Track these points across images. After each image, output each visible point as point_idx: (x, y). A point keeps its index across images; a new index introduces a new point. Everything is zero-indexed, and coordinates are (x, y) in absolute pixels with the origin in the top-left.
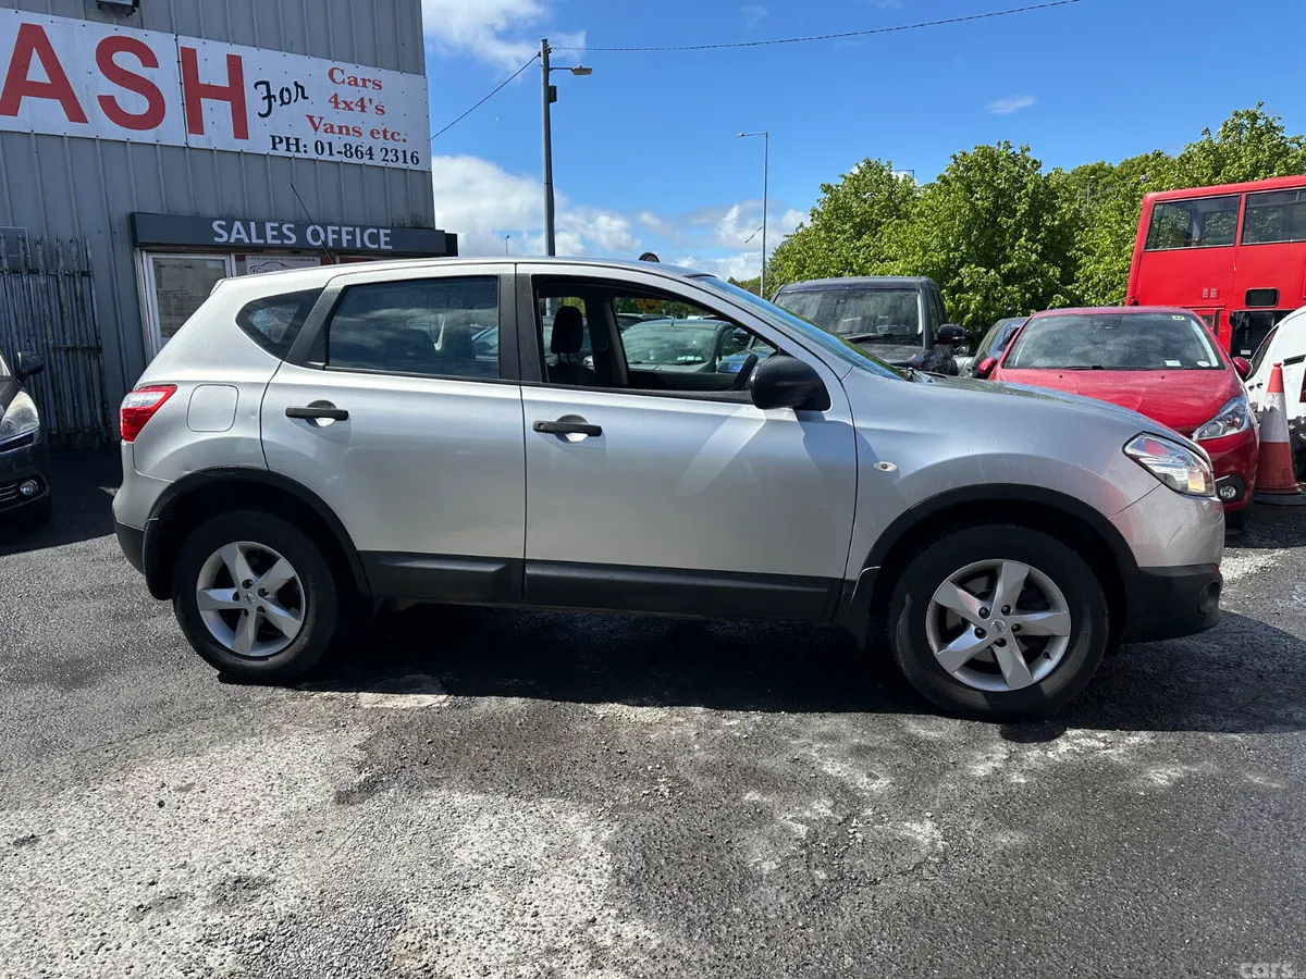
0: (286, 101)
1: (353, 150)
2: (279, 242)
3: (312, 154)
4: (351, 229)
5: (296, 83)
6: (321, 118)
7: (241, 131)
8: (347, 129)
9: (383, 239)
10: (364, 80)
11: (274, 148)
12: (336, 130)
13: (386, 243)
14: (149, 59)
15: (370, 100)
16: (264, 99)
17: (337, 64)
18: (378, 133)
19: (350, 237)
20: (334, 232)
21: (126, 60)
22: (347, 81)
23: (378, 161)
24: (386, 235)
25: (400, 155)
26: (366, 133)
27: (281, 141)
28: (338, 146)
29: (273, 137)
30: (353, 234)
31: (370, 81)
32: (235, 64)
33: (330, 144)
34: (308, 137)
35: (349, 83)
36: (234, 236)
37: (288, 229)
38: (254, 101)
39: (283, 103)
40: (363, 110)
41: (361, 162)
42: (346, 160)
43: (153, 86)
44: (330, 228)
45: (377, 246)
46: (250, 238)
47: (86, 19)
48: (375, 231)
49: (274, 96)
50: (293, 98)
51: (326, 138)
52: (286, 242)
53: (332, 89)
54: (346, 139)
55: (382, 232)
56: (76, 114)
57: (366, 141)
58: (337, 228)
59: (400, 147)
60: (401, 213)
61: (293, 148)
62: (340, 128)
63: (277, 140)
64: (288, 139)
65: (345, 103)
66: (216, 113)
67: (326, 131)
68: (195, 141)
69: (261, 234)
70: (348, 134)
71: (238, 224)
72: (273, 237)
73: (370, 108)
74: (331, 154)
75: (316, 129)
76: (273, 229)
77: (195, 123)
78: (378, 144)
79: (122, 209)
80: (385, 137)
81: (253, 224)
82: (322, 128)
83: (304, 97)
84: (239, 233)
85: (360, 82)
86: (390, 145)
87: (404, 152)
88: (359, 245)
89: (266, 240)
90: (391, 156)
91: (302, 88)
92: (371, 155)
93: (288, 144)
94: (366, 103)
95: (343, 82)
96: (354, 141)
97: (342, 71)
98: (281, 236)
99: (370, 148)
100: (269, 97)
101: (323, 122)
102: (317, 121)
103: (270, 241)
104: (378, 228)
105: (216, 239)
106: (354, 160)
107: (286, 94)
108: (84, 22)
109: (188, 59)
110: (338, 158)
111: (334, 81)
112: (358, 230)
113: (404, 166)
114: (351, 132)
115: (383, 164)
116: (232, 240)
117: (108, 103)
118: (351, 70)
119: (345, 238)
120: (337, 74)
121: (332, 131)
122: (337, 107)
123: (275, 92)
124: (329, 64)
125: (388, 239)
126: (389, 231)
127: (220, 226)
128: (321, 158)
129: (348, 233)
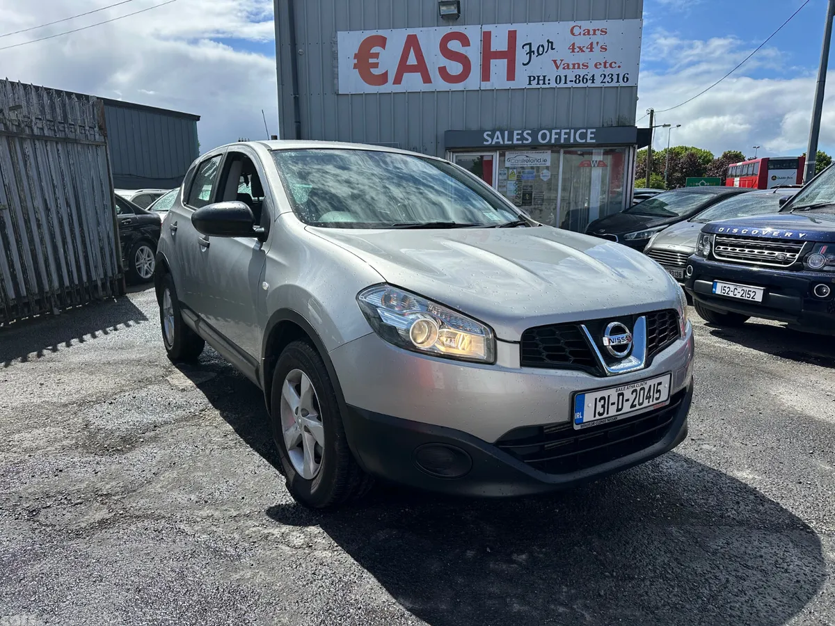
0: (541, 53)
1: (581, 79)
2: (520, 142)
3: (553, 84)
4: (568, 131)
5: (548, 41)
6: (562, 60)
7: (511, 75)
8: (579, 64)
9: (589, 136)
10: (595, 31)
11: (530, 84)
12: (571, 66)
13: (591, 138)
14: (465, 41)
15: (598, 43)
16: (527, 54)
17: (579, 23)
18: (600, 64)
19: (566, 136)
20: (556, 134)
21: (454, 45)
22: (583, 32)
23: (598, 83)
24: (592, 133)
25: (615, 78)
26: (591, 65)
27: (534, 79)
28: (571, 77)
29: (530, 77)
30: (569, 134)
31: (598, 30)
32: (512, 36)
33: (566, 76)
34: (552, 73)
35: (584, 34)
36: (495, 140)
37: (528, 134)
38: (521, 55)
39: (539, 54)
40: (591, 51)
41: (585, 85)
42: (575, 85)
43: (466, 57)
44: (554, 131)
45: (584, 141)
46: (504, 141)
47: (423, 27)
48: (585, 131)
49: (534, 51)
50: (545, 50)
51: (562, 72)
52: (525, 142)
53: (572, 39)
54: (577, 72)
55: (589, 131)
56: (427, 79)
57: (592, 71)
58: (559, 131)
59: (615, 71)
60: (611, 117)
61: (541, 82)
62: (574, 65)
63: (532, 78)
64: (538, 77)
65: (579, 47)
66: (499, 67)
67: (564, 68)
68: (486, 86)
69: (511, 138)
70: (579, 68)
71: (498, 133)
72: (518, 140)
73: (597, 49)
74: (566, 83)
75: (557, 67)
76: (518, 134)
77: (486, 76)
78: (598, 73)
79: (443, 129)
80: (605, 67)
81: (506, 132)
82: (562, 66)
83: (552, 49)
84: (498, 138)
85: (591, 32)
86: (608, 71)
87: (618, 75)
88: (572, 141)
89: (513, 142)
90: (607, 79)
91: (552, 43)
92: (593, 80)
93: (538, 80)
94: (594, 45)
95: (580, 34)
96: (582, 72)
97: (580, 27)
98: (523, 138)
99: (593, 76)
100: (531, 52)
101: (563, 62)
102: (558, 62)
103: (515, 142)
104: (587, 129)
105: (485, 143)
106: (581, 85)
107: (541, 49)
108: (436, 28)
109: (487, 37)
110: (569, 85)
111: (573, 34)
112: (572, 131)
113: (617, 85)
114: (581, 66)
115: (602, 85)
116: (494, 143)
117: (443, 71)
118: (586, 25)
119: (563, 136)
120: (576, 31)
121: (568, 68)
122: (573, 51)
123: (534, 48)
124: (572, 24)
125: (593, 136)
126: (594, 130)
127: (488, 135)
128: (558, 86)
129: (565, 134)
